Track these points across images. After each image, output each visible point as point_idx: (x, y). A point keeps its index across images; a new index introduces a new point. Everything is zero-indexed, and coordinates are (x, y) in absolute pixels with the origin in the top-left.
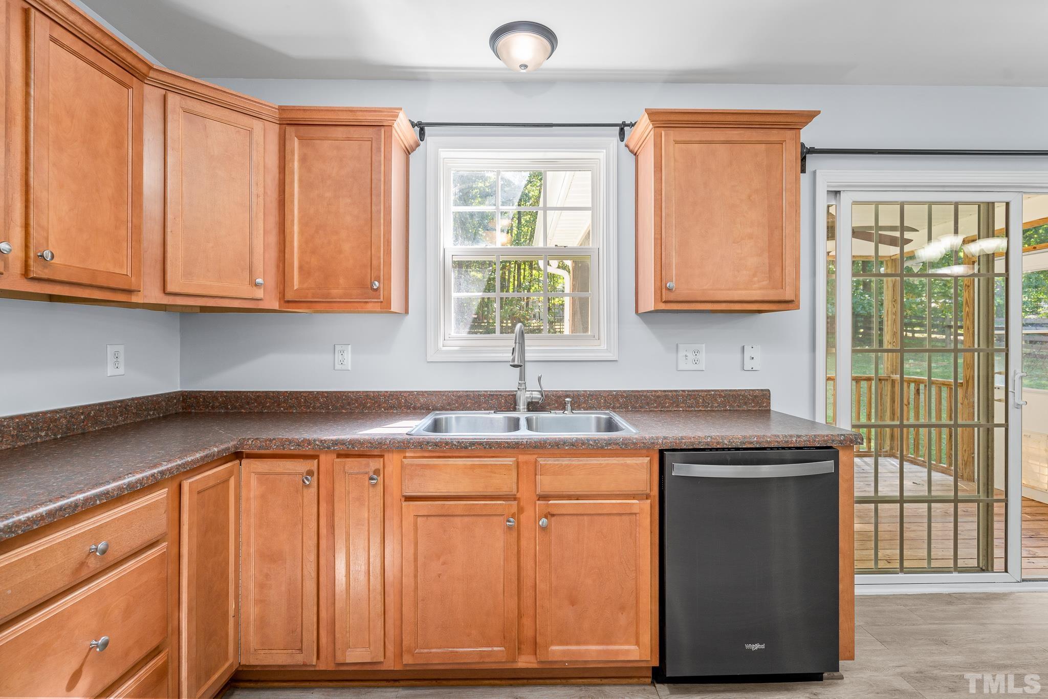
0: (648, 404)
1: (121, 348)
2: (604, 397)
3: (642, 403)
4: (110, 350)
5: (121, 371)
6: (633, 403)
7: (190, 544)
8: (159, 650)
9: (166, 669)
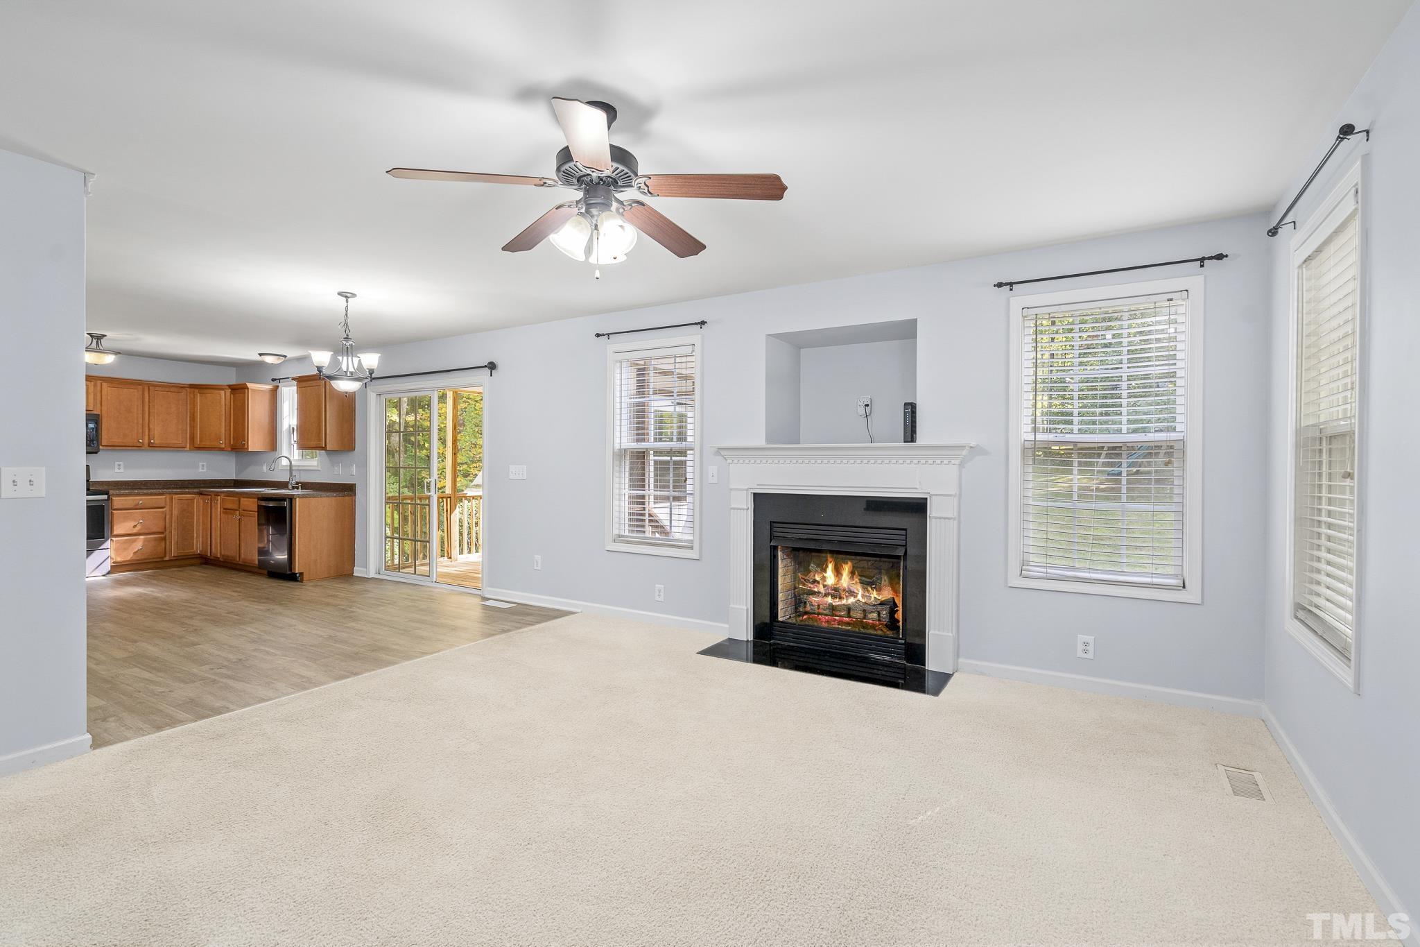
1: (205, 463)
4: (201, 464)
7: (175, 512)
8: (162, 533)
9: (165, 539)
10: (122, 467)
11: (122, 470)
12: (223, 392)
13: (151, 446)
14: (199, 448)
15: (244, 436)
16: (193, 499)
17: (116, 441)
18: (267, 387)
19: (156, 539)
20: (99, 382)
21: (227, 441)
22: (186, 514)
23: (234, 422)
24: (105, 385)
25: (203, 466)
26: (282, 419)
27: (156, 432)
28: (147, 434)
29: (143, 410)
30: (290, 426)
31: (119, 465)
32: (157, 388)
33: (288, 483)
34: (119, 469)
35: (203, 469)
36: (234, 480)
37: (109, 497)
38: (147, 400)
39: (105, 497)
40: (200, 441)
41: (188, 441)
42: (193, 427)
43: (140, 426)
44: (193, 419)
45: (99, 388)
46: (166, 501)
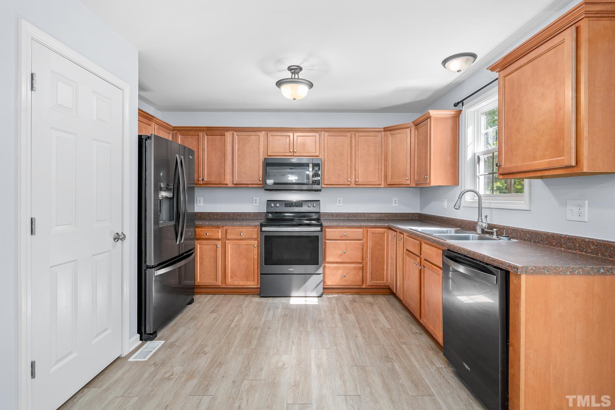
0: (542, 241)
1: (397, 199)
2: (519, 232)
3: (539, 240)
4: (394, 199)
5: (397, 205)
6: (534, 238)
7: (370, 244)
8: (361, 263)
9: (362, 268)
10: (341, 201)
11: (341, 204)
12: (408, 130)
13: (358, 185)
14: (391, 185)
15: (426, 170)
16: (384, 234)
17: (334, 180)
18: (449, 113)
19: (355, 268)
20: (323, 133)
21: (412, 178)
22: (379, 246)
23: (417, 158)
24: (326, 134)
25: (395, 201)
26: (466, 147)
27: (360, 172)
28: (354, 173)
29: (351, 154)
30: (475, 154)
31: (340, 200)
32: (361, 134)
33: (476, 223)
34: (339, 203)
35: (395, 203)
36: (418, 213)
37: (322, 229)
38: (353, 145)
39: (318, 229)
40: (392, 179)
41: (383, 179)
42: (386, 166)
43: (349, 167)
44: (386, 160)
45: (322, 138)
46: (363, 235)
